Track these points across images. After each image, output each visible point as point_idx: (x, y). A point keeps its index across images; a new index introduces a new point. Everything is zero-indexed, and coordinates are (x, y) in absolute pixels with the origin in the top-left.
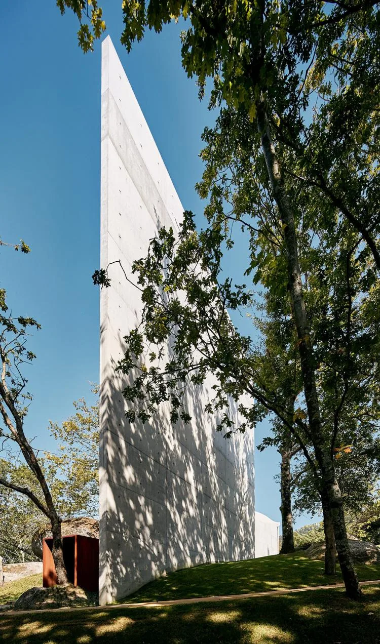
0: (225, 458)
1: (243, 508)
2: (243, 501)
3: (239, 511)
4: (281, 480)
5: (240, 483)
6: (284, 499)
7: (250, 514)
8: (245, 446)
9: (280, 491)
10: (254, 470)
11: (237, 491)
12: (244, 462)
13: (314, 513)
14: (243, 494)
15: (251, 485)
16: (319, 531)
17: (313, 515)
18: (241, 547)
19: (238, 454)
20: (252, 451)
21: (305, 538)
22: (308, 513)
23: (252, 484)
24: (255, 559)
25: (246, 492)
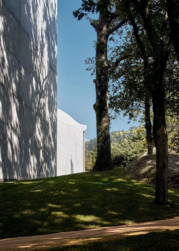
0: (20, 25)
1: (42, 100)
2: (42, 90)
3: (37, 106)
4: (95, 66)
5: (38, 64)
6: (99, 94)
7: (51, 110)
8: (45, 11)
9: (95, 81)
10: (56, 48)
11: (35, 74)
12: (44, 34)
13: (131, 116)
14: (42, 80)
15: (52, 68)
16: (133, 141)
17: (130, 119)
18: (38, 157)
19: (35, 21)
20: (54, 18)
21: (117, 148)
22: (125, 115)
23: (54, 69)
24: (56, 178)
25: (46, 78)
